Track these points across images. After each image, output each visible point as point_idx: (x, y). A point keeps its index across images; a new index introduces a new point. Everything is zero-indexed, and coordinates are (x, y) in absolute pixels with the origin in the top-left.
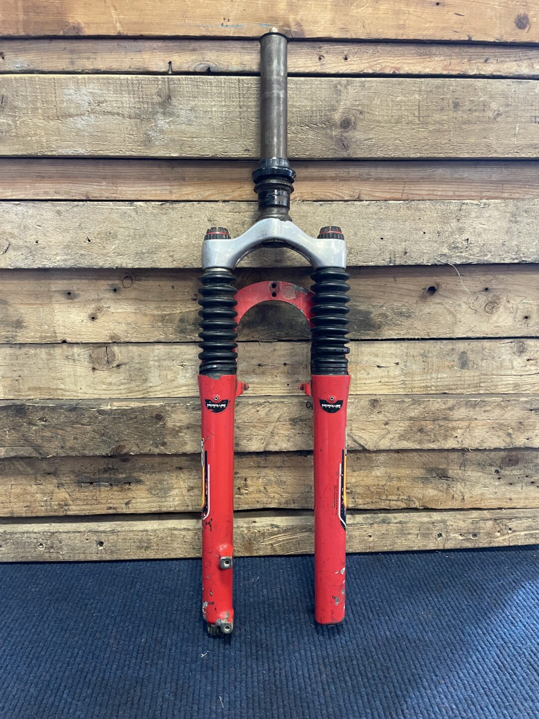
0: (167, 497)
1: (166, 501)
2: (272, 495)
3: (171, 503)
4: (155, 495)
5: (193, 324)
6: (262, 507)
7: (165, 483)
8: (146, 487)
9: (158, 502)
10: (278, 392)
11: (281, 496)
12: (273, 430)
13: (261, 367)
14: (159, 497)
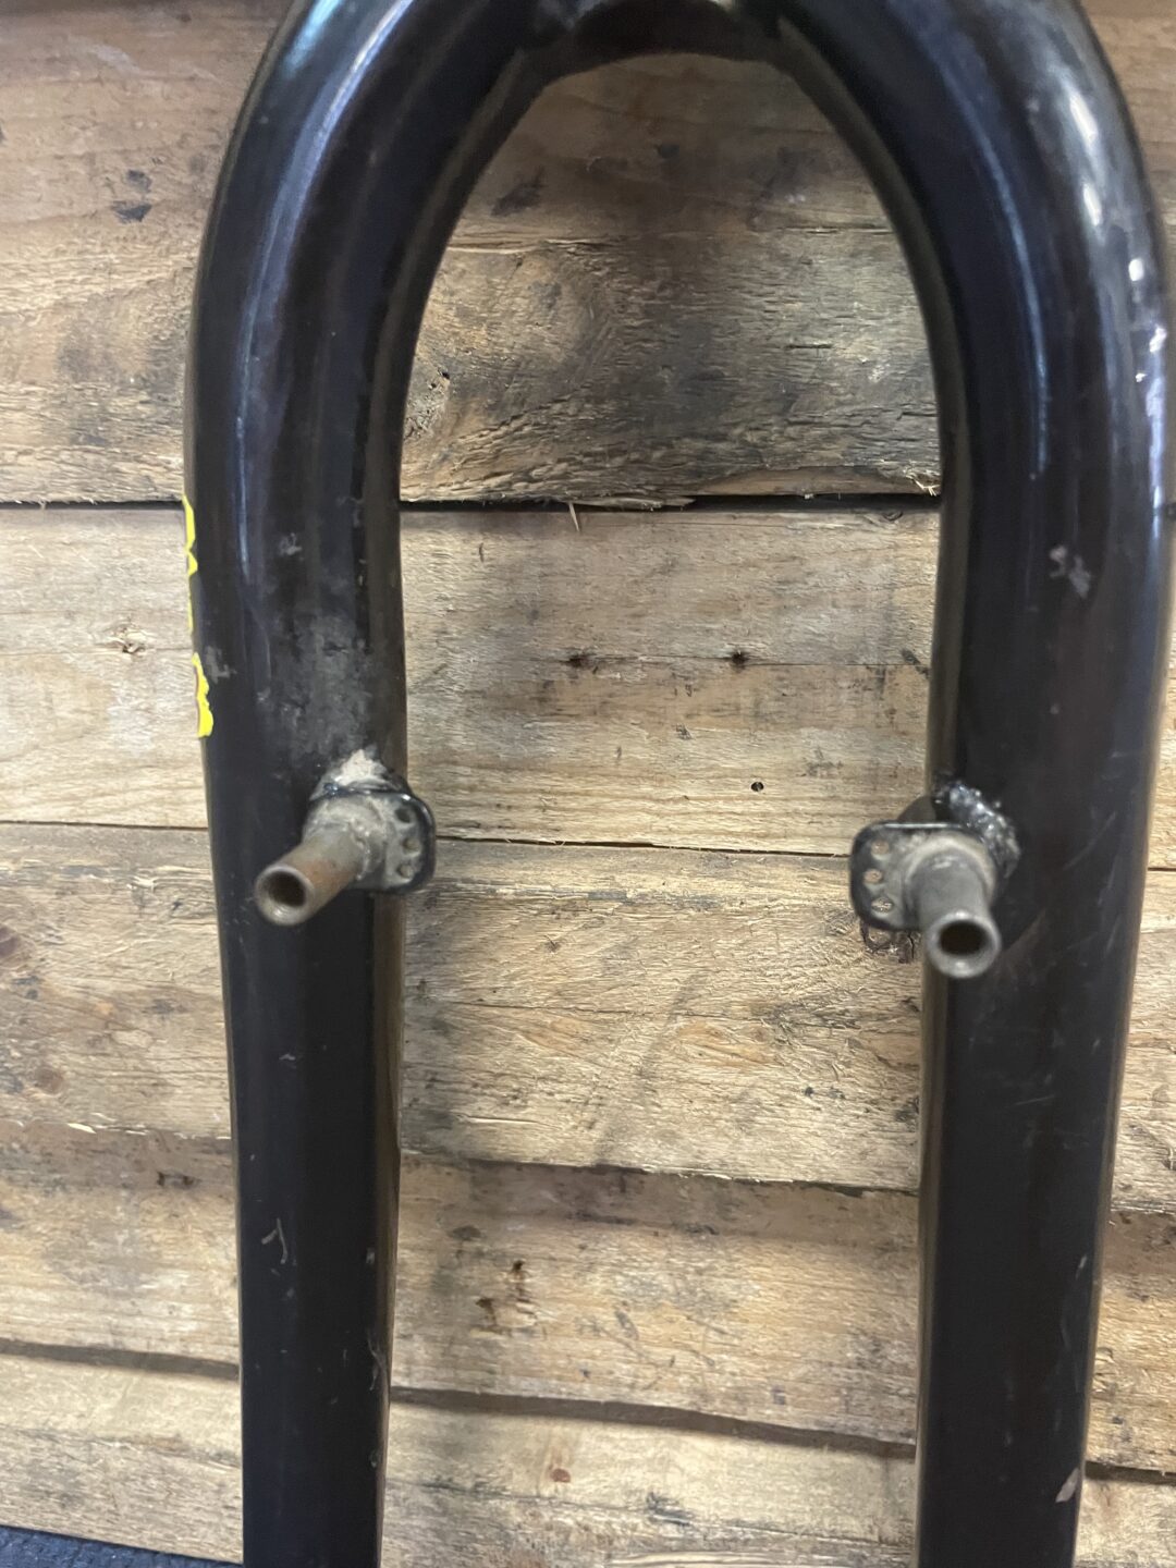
0: (141, 1295)
1: (139, 1313)
2: (662, 1354)
3: (165, 1326)
4: (82, 1281)
5: (144, 383)
6: (608, 1398)
7: (121, 1239)
8: (38, 1244)
9: (104, 1311)
10: (692, 825)
11: (711, 1363)
12: (648, 1060)
13: (585, 675)
14: (105, 1292)
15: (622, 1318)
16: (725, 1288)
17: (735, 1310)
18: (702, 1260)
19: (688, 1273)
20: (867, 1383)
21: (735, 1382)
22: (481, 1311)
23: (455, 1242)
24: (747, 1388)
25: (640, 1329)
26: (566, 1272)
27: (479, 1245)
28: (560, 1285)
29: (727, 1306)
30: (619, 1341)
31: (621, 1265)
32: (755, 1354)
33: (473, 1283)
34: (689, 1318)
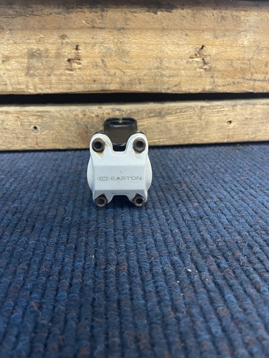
15: (103, 61)
16: (127, 47)
17: (129, 55)
18: (121, 39)
19: (118, 43)
20: (159, 74)
21: (130, 78)
22: (68, 64)
23: (61, 40)
24: (132, 80)
25: (107, 64)
26: (89, 47)
27: (67, 40)
28: (87, 52)
29: (127, 53)
30: (102, 69)
31: (102, 43)
32: (134, 69)
33: (66, 54)
34: (119, 59)
